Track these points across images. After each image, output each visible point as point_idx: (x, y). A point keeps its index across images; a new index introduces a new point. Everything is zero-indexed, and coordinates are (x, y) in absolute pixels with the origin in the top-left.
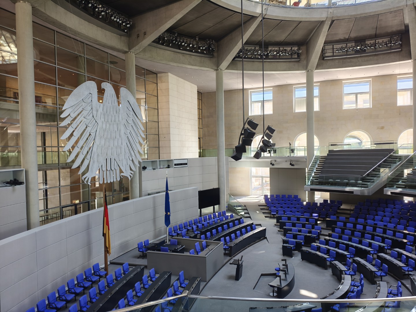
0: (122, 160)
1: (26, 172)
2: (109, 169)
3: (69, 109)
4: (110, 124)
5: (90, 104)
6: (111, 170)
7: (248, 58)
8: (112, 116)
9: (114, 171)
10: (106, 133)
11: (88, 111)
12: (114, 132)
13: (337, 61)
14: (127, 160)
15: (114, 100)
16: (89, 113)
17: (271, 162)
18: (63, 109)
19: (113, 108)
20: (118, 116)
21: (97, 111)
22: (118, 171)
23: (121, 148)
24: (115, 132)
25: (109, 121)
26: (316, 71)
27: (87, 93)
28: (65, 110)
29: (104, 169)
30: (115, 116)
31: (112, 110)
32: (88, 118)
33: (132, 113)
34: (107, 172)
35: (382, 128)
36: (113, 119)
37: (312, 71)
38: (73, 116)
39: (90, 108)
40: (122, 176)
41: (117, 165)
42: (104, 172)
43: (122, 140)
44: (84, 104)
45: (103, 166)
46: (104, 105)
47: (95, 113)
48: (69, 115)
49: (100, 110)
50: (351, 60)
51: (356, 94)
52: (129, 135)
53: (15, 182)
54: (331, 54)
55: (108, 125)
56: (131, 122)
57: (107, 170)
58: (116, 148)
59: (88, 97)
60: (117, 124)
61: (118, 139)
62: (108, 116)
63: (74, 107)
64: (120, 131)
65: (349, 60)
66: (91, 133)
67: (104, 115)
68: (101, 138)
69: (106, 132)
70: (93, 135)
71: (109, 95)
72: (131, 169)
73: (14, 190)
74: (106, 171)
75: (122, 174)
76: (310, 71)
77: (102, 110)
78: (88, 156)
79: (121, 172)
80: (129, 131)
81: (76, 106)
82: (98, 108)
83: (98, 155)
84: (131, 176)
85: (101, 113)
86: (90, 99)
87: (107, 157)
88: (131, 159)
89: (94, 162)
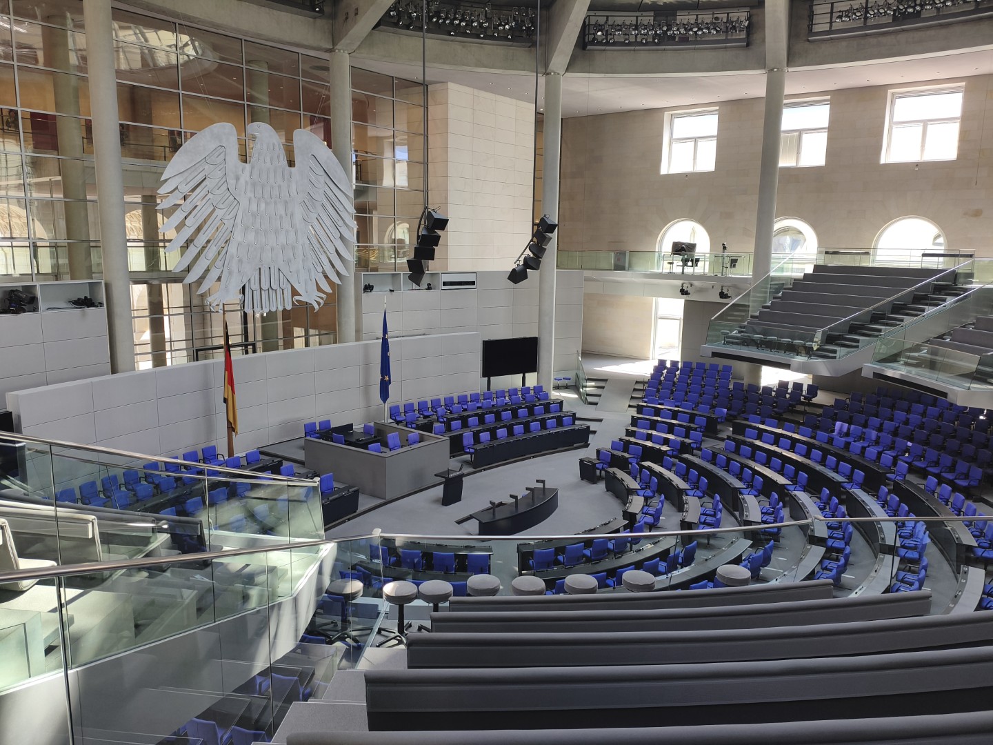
0: (298, 272)
1: (107, 286)
2: (265, 286)
3: (176, 177)
4: (267, 204)
5: (221, 166)
6: (270, 290)
7: (615, 44)
8: (272, 187)
9: (279, 292)
10: (258, 220)
11: (218, 180)
12: (278, 217)
13: (844, 44)
14: (309, 271)
15: (278, 157)
16: (220, 184)
17: (682, 286)
18: (163, 179)
19: (275, 172)
20: (289, 186)
21: (237, 179)
22: (288, 293)
23: (293, 248)
24: (281, 217)
25: (265, 197)
26: (791, 69)
27: (213, 145)
28: (166, 180)
29: (255, 286)
30: (280, 187)
31: (272, 175)
32: (217, 192)
33: (324, 178)
34: (263, 292)
35: (977, 213)
36: (276, 192)
37: (780, 70)
38: (185, 189)
39: (220, 174)
40: (297, 301)
41: (286, 281)
42: (255, 292)
43: (296, 233)
44: (207, 167)
45: (252, 281)
46: (253, 168)
47: (232, 182)
48: (176, 188)
49: (245, 177)
50: (880, 39)
51: (925, 123)
52: (316, 222)
53: (86, 302)
54: (826, 27)
55: (263, 205)
56: (320, 197)
57: (261, 288)
58: (283, 248)
59: (217, 153)
60: (286, 202)
61: (287, 232)
62: (263, 187)
63: (186, 174)
64: (292, 215)
65: (873, 41)
66: (224, 221)
67: (254, 185)
68: (246, 229)
69: (259, 217)
70: (229, 224)
71: (265, 147)
72: (319, 289)
73: (84, 315)
74: (259, 291)
75: (297, 298)
76: (775, 70)
77: (248, 179)
78: (219, 263)
79: (295, 292)
80: (316, 215)
81: (189, 171)
82: (240, 172)
83: (240, 261)
84: (319, 303)
85: (246, 182)
86: (222, 157)
87: (262, 265)
88: (320, 270)
89: (230, 273)
